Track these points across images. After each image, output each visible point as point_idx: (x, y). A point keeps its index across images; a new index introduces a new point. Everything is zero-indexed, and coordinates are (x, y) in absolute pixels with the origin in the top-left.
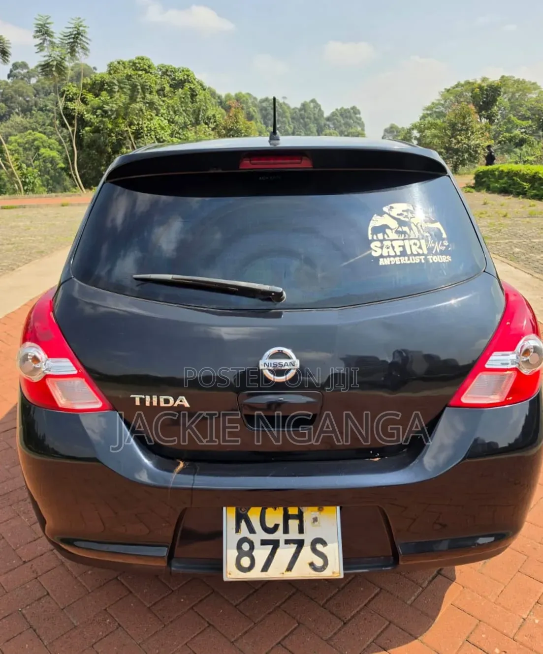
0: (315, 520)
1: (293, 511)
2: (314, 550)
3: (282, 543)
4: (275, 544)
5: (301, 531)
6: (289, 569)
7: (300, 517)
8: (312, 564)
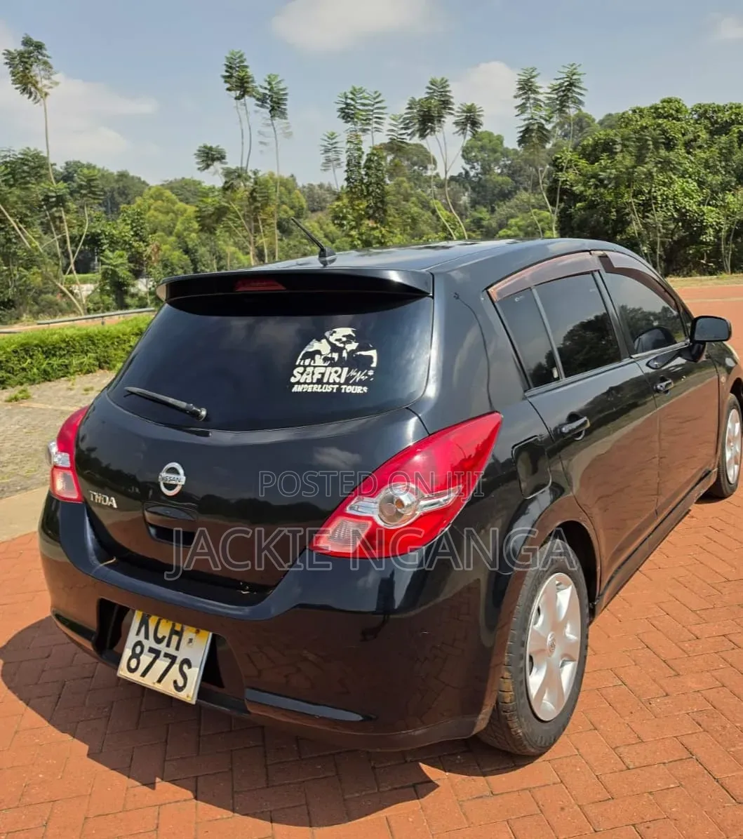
0: (191, 640)
1: (178, 627)
2: (181, 670)
3: (162, 654)
4: (157, 653)
5: (177, 648)
6: (159, 681)
7: (180, 634)
8: (175, 682)
